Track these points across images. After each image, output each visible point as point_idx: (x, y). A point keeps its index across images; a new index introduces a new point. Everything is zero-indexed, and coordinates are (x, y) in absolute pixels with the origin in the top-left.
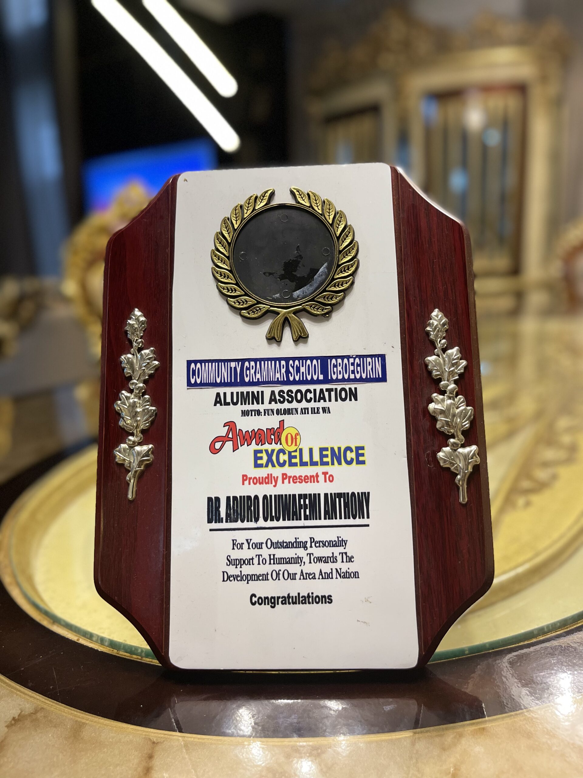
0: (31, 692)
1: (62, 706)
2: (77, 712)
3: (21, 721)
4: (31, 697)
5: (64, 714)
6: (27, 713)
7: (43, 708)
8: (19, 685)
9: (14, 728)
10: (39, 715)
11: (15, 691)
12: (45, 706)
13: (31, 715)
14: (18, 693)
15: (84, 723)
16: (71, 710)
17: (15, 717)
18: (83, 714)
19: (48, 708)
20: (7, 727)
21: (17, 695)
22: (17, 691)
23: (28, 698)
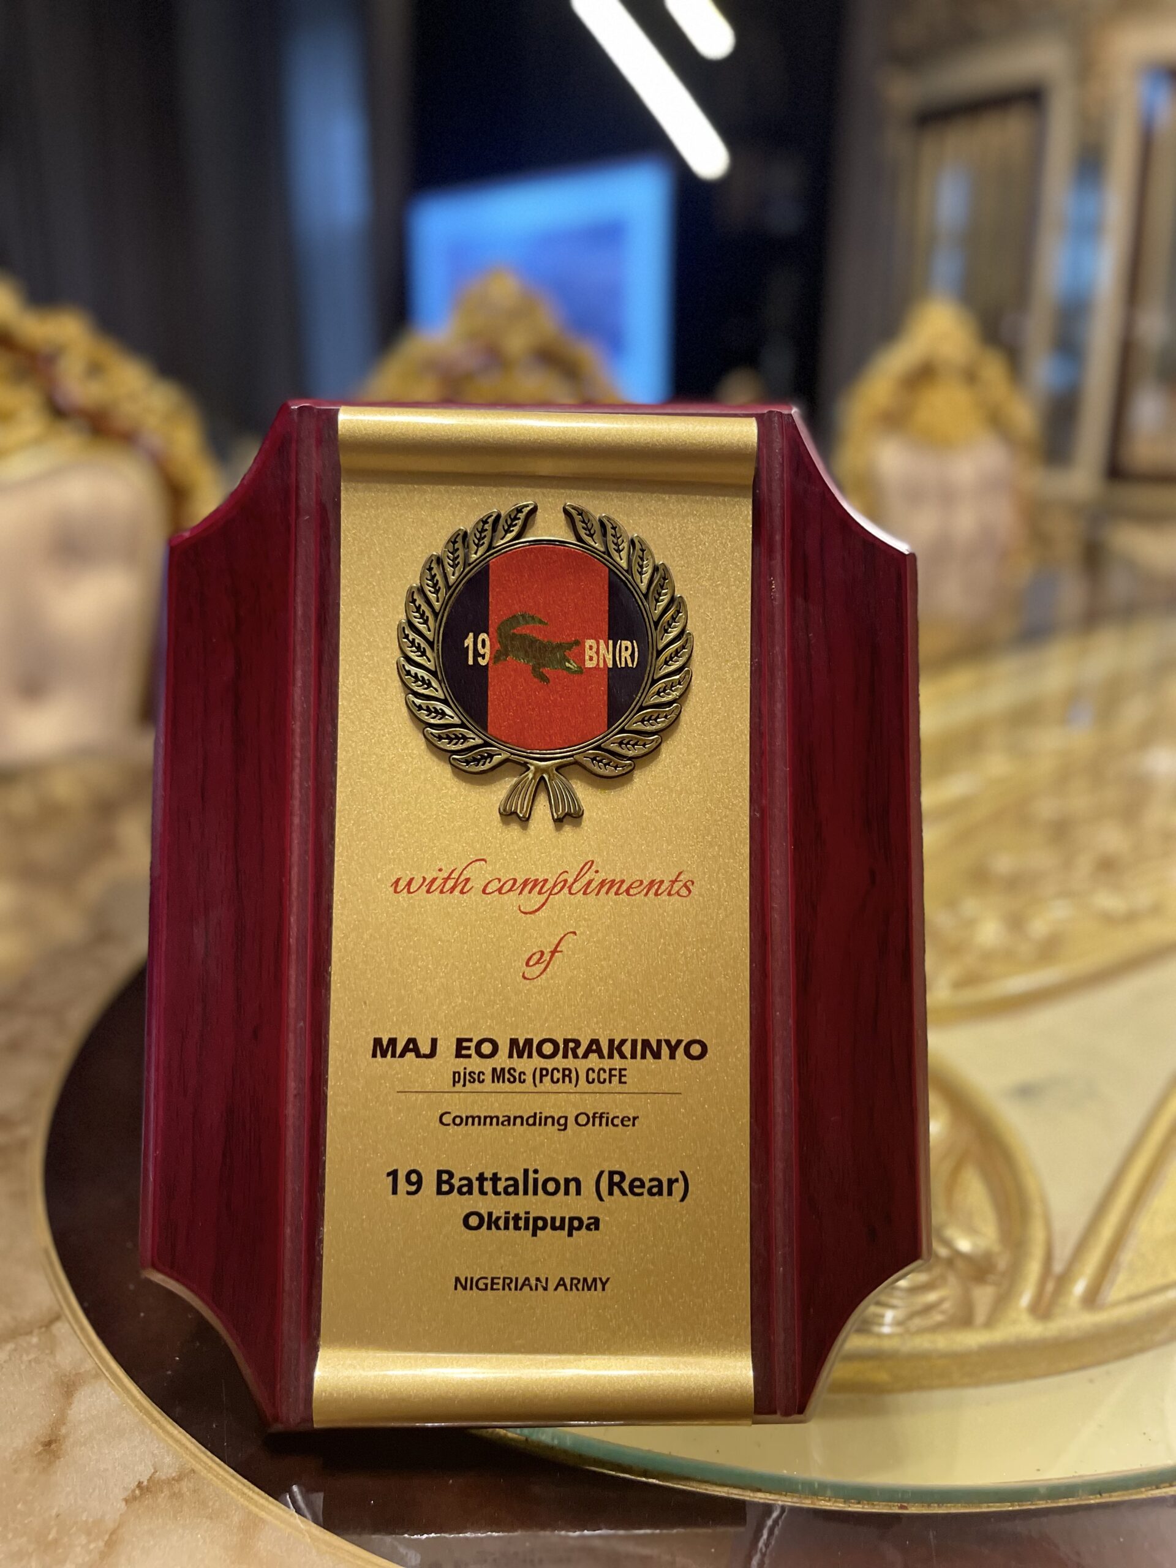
0: (178, 1430)
1: (227, 1472)
2: (254, 1492)
3: (151, 1492)
4: (177, 1441)
5: (230, 1491)
6: (164, 1477)
7: (193, 1471)
8: (160, 1410)
9: (136, 1504)
10: (185, 1486)
11: (150, 1423)
12: (198, 1467)
13: (170, 1482)
14: (154, 1426)
15: (262, 1520)
16: (244, 1485)
17: (143, 1483)
18: (263, 1498)
19: (204, 1472)
20: (126, 1501)
21: (151, 1433)
22: (153, 1423)
23: (170, 1441)
